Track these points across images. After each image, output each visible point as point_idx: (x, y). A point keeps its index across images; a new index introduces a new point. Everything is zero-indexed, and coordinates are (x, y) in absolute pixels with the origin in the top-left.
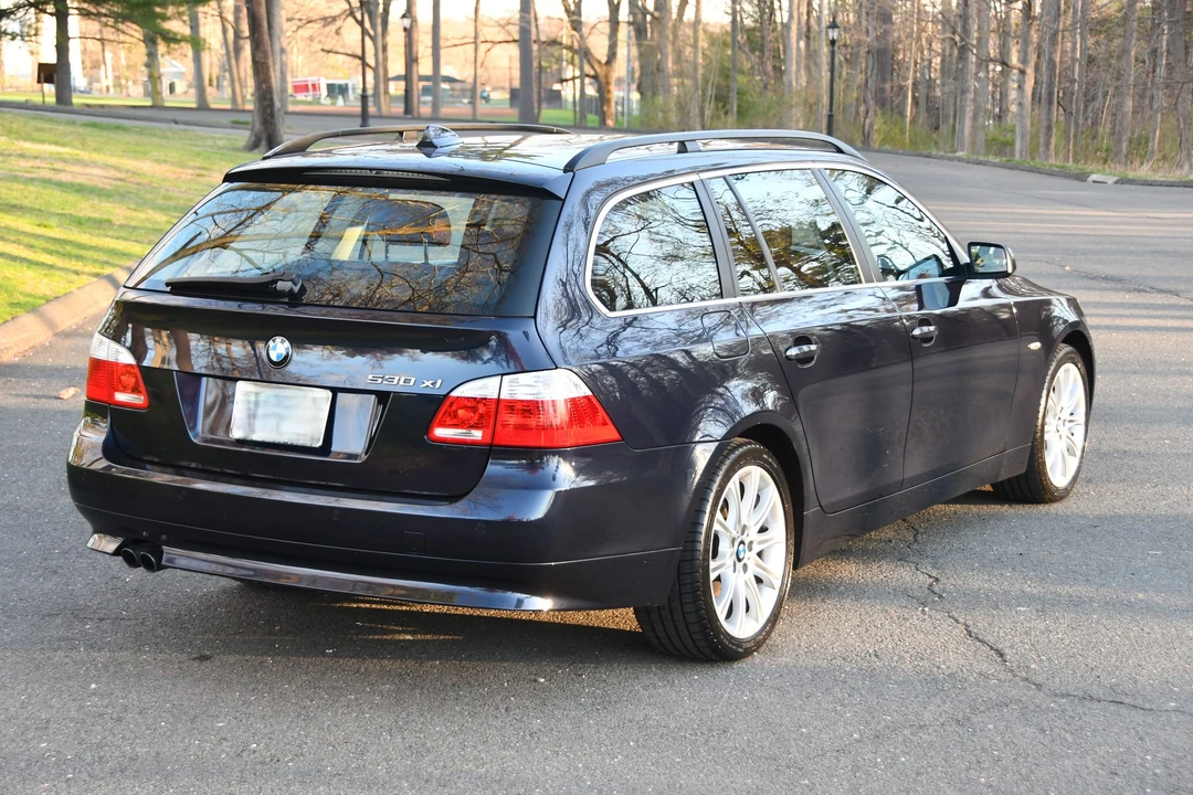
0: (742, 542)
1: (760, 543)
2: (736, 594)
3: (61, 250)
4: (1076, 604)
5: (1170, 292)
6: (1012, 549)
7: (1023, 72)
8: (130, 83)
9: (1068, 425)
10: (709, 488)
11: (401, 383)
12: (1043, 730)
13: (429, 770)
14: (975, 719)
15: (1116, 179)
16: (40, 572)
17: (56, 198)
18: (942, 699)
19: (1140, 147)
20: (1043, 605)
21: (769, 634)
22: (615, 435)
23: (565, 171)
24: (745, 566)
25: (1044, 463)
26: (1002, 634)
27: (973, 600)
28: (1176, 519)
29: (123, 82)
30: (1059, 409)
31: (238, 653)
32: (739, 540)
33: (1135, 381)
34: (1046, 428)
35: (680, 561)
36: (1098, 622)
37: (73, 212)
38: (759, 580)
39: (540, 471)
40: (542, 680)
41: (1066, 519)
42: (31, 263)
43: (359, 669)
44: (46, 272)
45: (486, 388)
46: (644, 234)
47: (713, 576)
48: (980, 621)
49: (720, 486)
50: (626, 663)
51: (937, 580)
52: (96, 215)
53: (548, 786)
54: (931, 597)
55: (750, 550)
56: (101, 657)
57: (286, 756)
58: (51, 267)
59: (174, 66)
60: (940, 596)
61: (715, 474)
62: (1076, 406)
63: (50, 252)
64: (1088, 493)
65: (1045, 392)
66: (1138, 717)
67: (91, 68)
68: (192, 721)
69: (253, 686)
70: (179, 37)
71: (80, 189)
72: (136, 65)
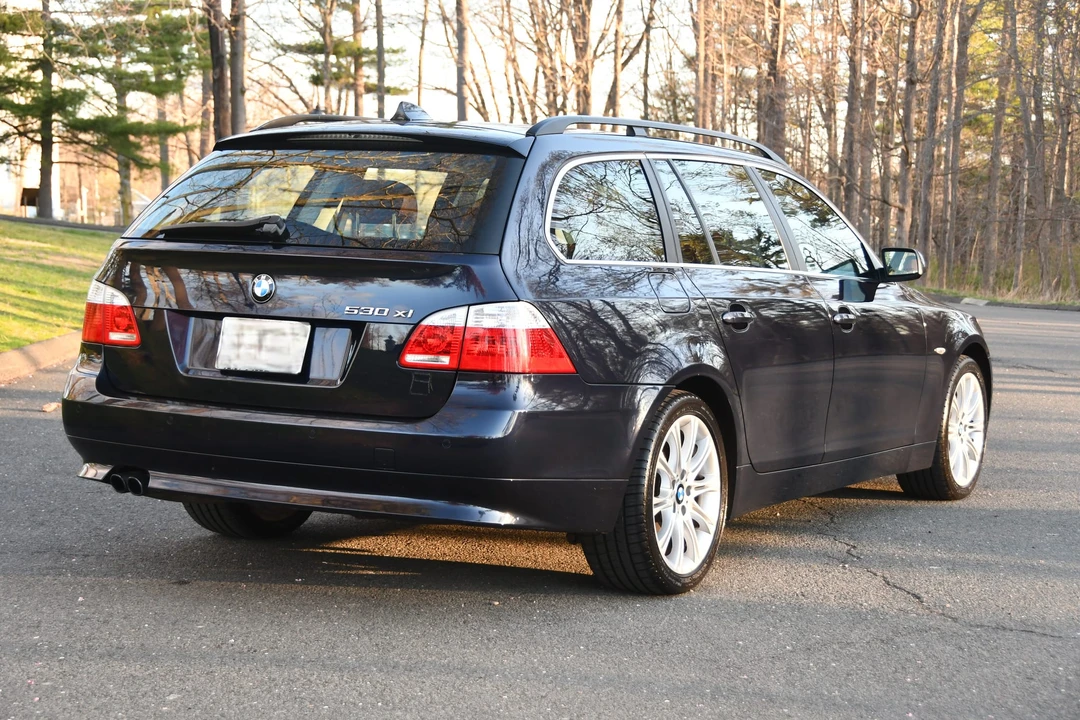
0: (681, 486)
1: (698, 488)
2: (675, 533)
3: (43, 309)
4: (984, 566)
5: (1045, 369)
6: (921, 529)
7: (902, 210)
8: (103, 214)
9: (969, 430)
10: (653, 429)
11: (376, 313)
12: (961, 648)
13: (396, 660)
14: (897, 640)
15: (987, 302)
16: (27, 524)
17: (38, 277)
18: (866, 626)
19: (1005, 279)
20: (953, 567)
21: (705, 573)
22: (571, 368)
23: (527, 135)
24: (683, 508)
25: (948, 461)
26: (917, 584)
27: (888, 562)
28: (1069, 513)
29: (97, 214)
30: (960, 415)
31: (214, 580)
32: (678, 483)
33: (1021, 425)
34: (950, 429)
35: (626, 495)
36: (1005, 578)
37: (54, 285)
38: (696, 525)
39: (502, 392)
40: (497, 603)
41: (969, 511)
42: (15, 316)
43: (326, 593)
44: (30, 323)
45: (454, 318)
46: (592, 217)
47: (655, 511)
48: (896, 576)
49: (663, 428)
50: (574, 594)
51: (854, 547)
52: (76, 289)
53: (506, 673)
54: (848, 559)
55: (688, 494)
56: (88, 581)
57: (262, 648)
58: (35, 320)
59: (143, 200)
60: (858, 558)
61: (659, 417)
62: (975, 415)
63: (35, 311)
64: (987, 495)
65: (949, 395)
66: (1048, 641)
67: (69, 201)
68: (174, 624)
69: (229, 602)
70: (151, 163)
71: (61, 271)
72: (109, 198)
